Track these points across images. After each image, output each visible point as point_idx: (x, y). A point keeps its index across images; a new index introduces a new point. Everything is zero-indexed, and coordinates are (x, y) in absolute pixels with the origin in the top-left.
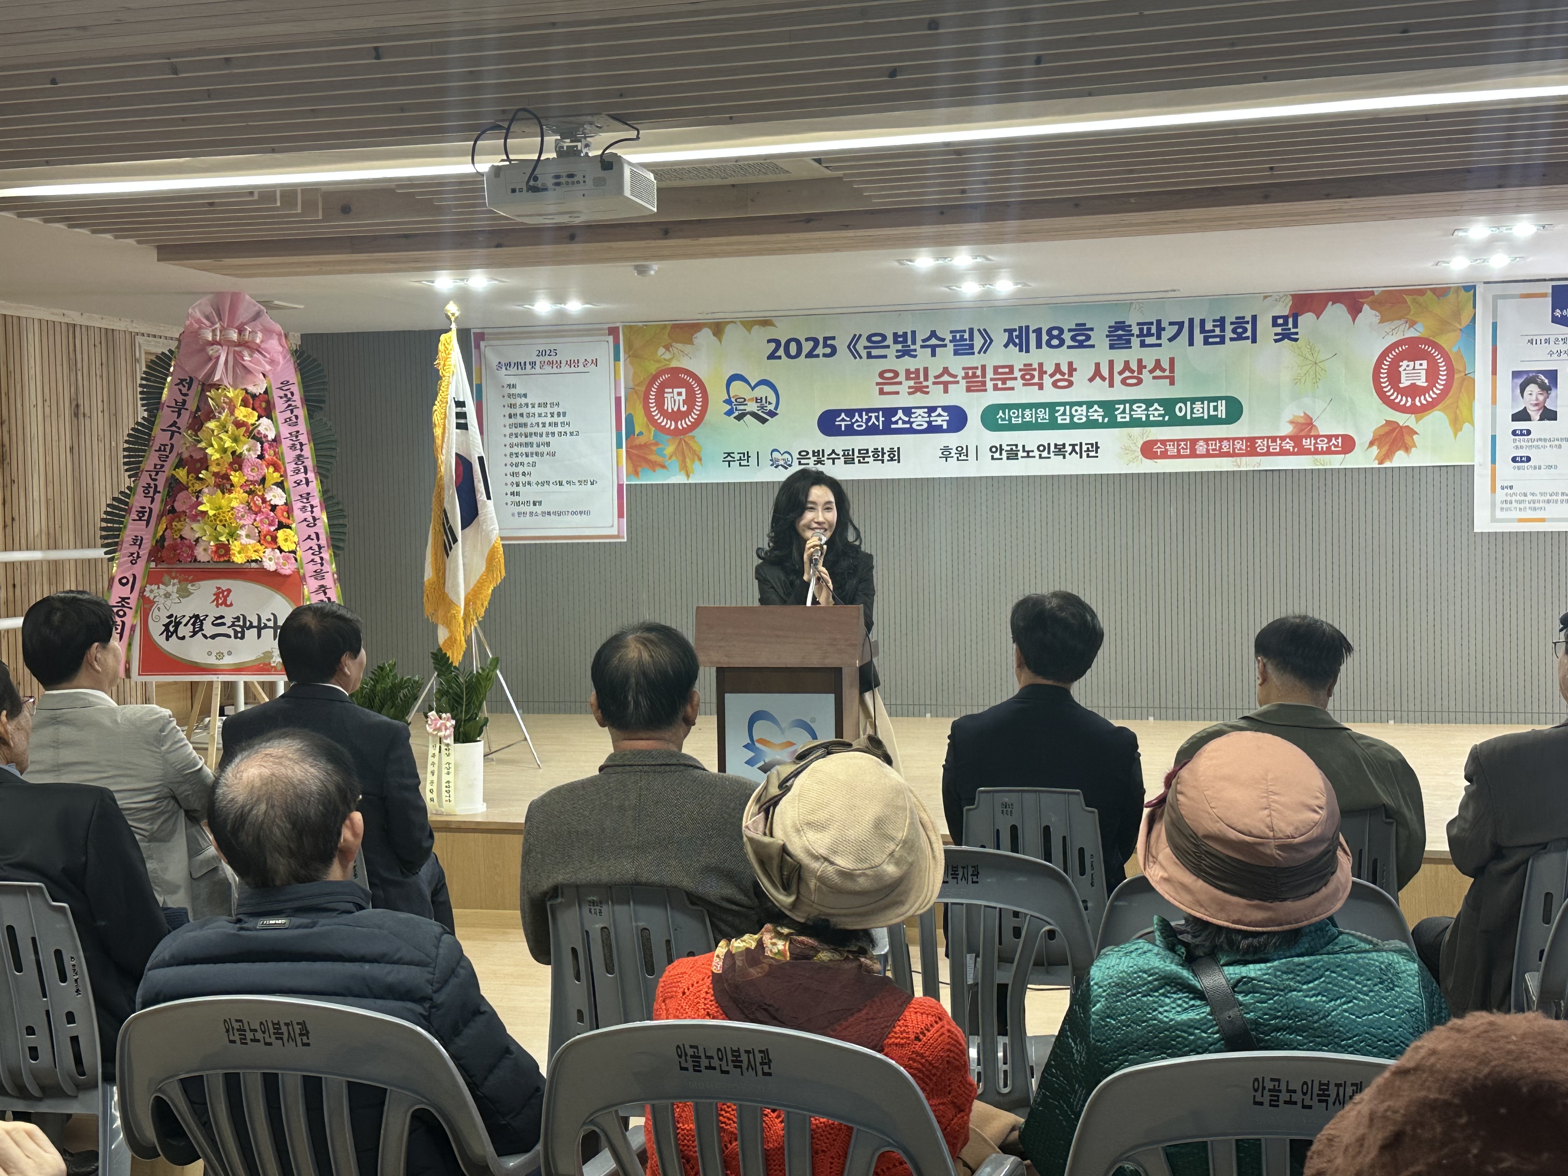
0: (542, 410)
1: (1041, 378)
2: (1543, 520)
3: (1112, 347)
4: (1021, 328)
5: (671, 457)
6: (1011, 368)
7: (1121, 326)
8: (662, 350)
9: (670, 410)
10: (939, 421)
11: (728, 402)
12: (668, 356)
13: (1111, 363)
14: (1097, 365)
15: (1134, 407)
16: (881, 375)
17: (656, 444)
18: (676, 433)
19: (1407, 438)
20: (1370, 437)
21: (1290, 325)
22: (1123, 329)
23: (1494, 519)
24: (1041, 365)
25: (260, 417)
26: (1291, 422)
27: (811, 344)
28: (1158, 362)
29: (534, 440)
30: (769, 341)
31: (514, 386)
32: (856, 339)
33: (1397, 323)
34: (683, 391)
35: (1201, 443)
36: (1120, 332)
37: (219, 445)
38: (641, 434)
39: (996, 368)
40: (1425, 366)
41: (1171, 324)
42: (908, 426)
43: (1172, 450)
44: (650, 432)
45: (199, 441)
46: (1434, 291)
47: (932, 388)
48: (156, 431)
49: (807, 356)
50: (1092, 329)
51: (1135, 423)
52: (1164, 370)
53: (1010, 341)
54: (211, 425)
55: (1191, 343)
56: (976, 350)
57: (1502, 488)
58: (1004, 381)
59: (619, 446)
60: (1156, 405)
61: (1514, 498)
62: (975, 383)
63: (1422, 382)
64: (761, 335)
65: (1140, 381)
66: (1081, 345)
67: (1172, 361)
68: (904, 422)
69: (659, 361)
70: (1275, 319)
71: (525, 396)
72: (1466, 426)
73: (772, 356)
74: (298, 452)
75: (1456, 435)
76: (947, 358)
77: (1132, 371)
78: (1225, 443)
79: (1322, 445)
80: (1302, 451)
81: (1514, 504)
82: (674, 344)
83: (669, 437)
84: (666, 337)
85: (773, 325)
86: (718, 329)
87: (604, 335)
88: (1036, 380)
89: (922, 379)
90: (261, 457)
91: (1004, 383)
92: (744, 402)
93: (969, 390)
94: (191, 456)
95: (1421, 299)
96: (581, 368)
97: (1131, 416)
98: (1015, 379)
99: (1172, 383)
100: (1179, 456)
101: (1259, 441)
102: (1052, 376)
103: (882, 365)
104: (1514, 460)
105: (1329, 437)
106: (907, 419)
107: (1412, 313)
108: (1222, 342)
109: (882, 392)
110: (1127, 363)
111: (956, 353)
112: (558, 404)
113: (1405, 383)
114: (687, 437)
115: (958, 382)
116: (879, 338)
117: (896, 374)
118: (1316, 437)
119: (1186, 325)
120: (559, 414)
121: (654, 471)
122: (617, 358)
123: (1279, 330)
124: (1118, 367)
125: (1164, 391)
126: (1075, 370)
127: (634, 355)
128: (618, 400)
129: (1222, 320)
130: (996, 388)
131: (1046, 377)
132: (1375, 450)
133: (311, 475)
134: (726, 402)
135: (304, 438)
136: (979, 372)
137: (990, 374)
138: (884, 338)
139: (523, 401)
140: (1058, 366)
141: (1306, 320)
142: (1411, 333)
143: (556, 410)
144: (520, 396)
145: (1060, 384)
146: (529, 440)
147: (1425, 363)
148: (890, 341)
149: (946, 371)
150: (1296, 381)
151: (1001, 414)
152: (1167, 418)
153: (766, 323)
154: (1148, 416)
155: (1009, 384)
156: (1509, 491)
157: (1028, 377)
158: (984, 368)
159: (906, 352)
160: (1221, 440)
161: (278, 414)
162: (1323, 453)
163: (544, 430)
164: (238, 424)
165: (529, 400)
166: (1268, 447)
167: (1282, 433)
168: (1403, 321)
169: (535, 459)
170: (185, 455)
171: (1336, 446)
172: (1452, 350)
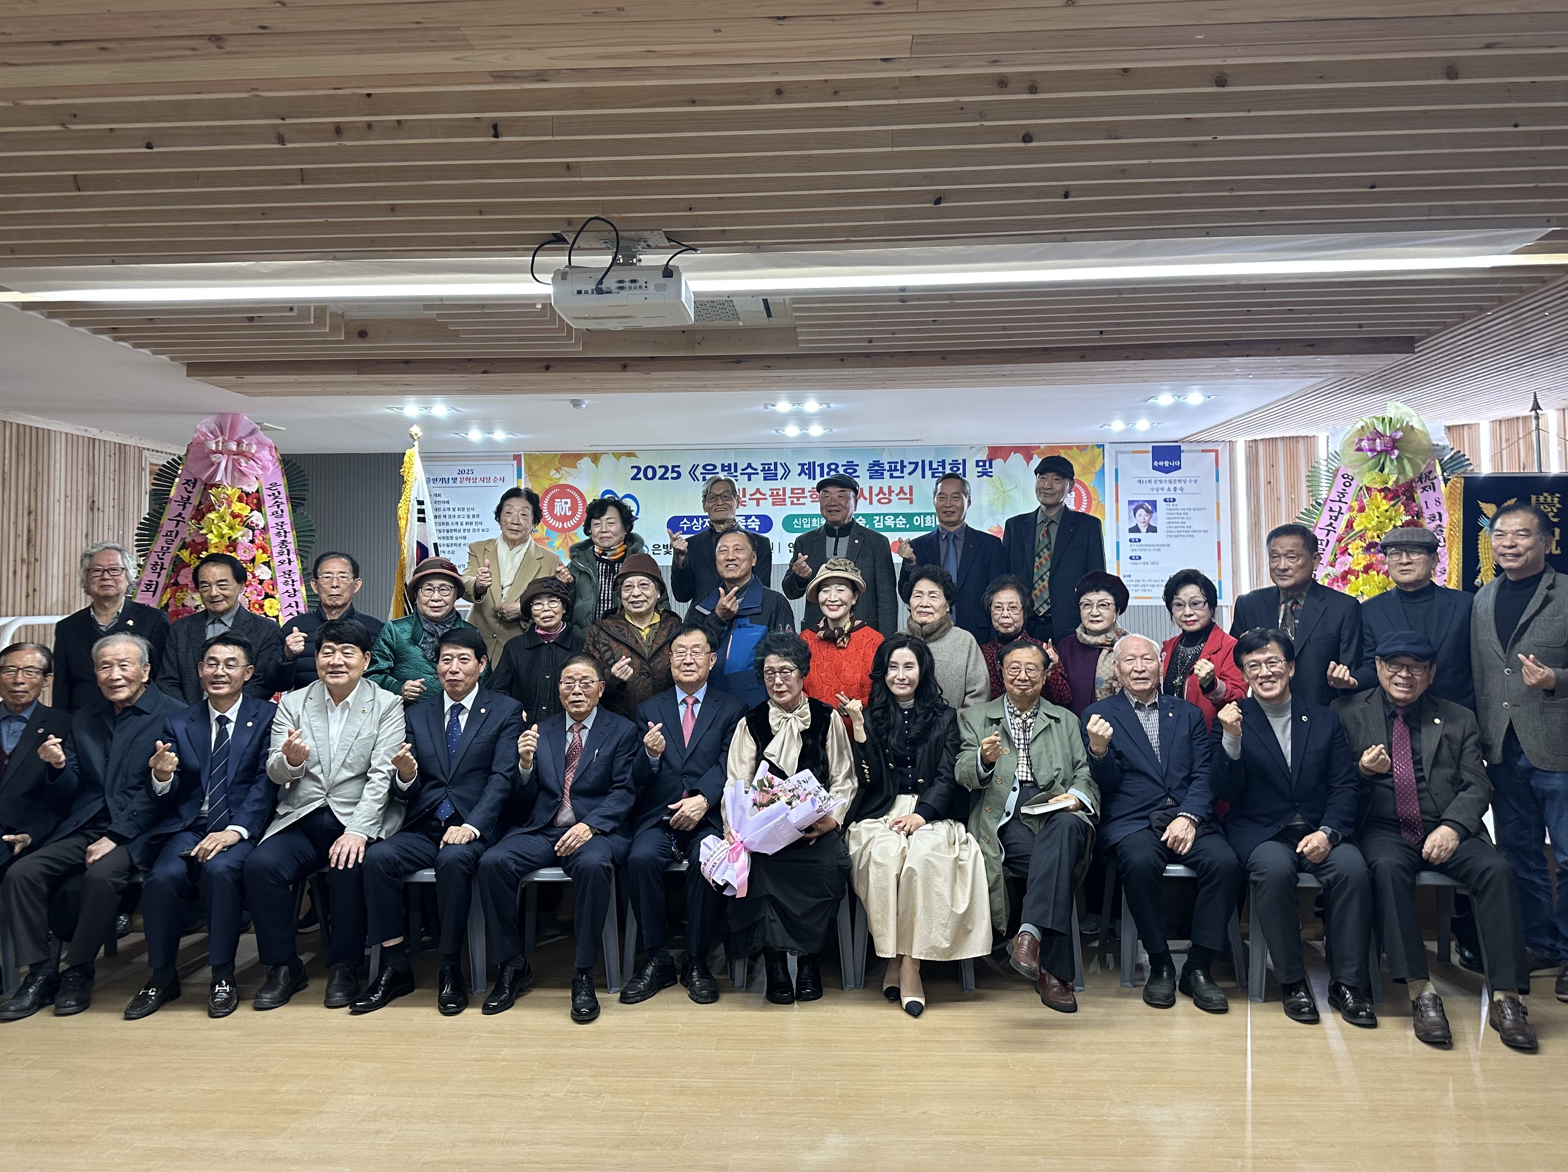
0: (461, 513)
2: (1150, 598)
3: (871, 477)
4: (809, 463)
6: (803, 490)
7: (877, 463)
8: (553, 472)
9: (558, 515)
12: (557, 476)
13: (871, 488)
15: (886, 518)
18: (563, 530)
21: (988, 466)
22: (878, 465)
25: (252, 510)
27: (663, 470)
28: (902, 488)
29: (454, 534)
30: (632, 467)
31: (440, 495)
32: (695, 467)
34: (569, 501)
37: (217, 531)
39: (793, 490)
41: (910, 463)
45: (201, 529)
46: (1078, 447)
48: (164, 520)
49: (660, 478)
50: (857, 465)
52: (906, 494)
53: (803, 471)
54: (212, 515)
55: (923, 477)
56: (779, 477)
60: (901, 517)
62: (778, 500)
64: (626, 463)
65: (890, 501)
67: (911, 488)
69: (550, 480)
70: (977, 462)
71: (448, 502)
73: (634, 478)
74: (283, 538)
76: (758, 481)
77: (885, 494)
82: (563, 468)
83: (558, 534)
84: (557, 462)
85: (636, 456)
86: (595, 458)
87: (509, 460)
90: (252, 542)
91: (798, 500)
93: (774, 504)
94: (193, 541)
95: (1069, 452)
96: (492, 483)
99: (911, 502)
104: (1131, 558)
110: (881, 488)
111: (765, 479)
112: (473, 509)
114: (570, 534)
115: (766, 499)
116: (712, 467)
119: (920, 464)
120: (474, 516)
122: (519, 476)
123: (980, 469)
124: (875, 491)
125: (906, 508)
129: (944, 462)
130: (792, 503)
133: (293, 557)
135: (288, 528)
136: (781, 492)
137: (788, 493)
138: (715, 467)
139: (446, 506)
141: (998, 463)
143: (471, 513)
144: (444, 502)
146: (450, 534)
147: (1073, 493)
149: (758, 491)
150: (992, 504)
151: (796, 521)
152: (908, 526)
153: (630, 454)
154: (895, 524)
155: (802, 501)
158: (784, 489)
161: (267, 509)
163: (462, 528)
164: (234, 516)
165: (451, 506)
169: (454, 548)
170: (188, 540)
172: (1090, 486)
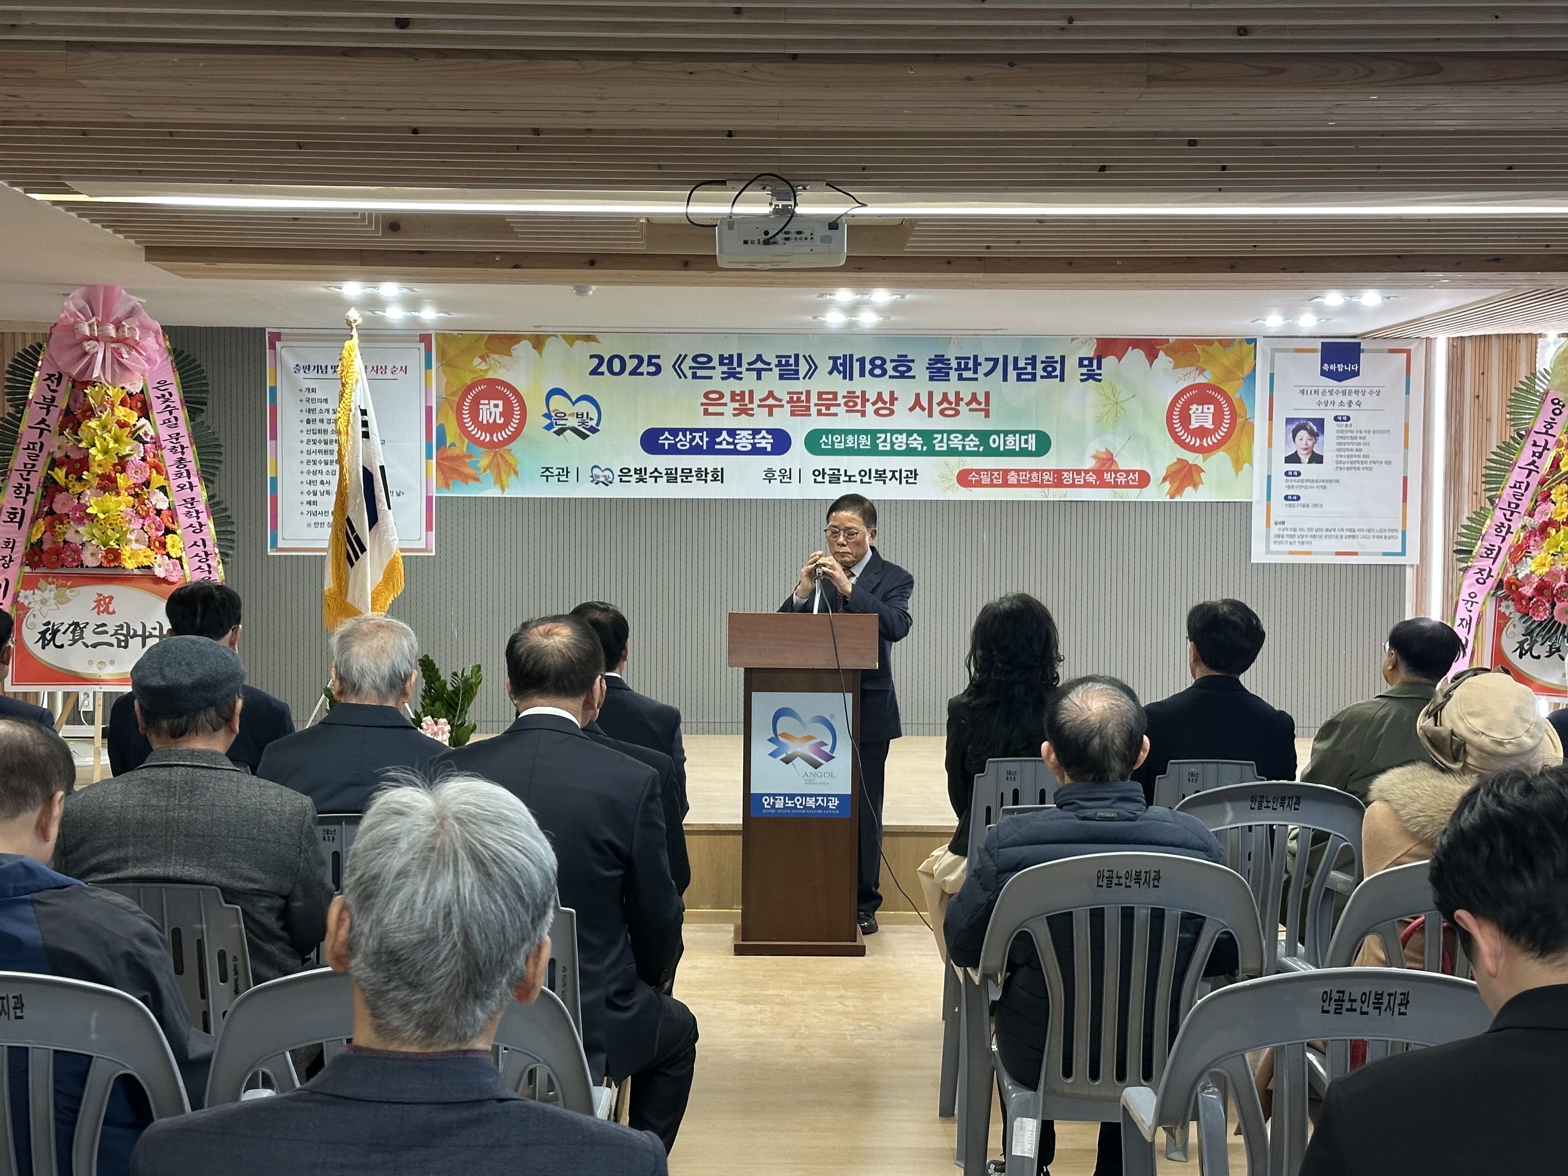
1: (863, 405)
2: (1309, 553)
3: (931, 379)
4: (845, 356)
5: (485, 470)
6: (835, 394)
7: (940, 359)
8: (477, 360)
9: (485, 422)
10: (764, 444)
11: (548, 416)
12: (484, 366)
13: (931, 394)
14: (918, 396)
15: (952, 437)
16: (706, 396)
17: (470, 456)
18: (491, 445)
19: (1195, 475)
20: (1163, 473)
21: (1095, 366)
22: (942, 362)
23: (1268, 552)
24: (864, 393)
25: (139, 418)
26: (1095, 457)
27: (635, 362)
28: (974, 395)
30: (592, 357)
31: (314, 390)
32: (681, 359)
33: (1189, 369)
34: (500, 403)
35: (1013, 473)
36: (939, 365)
37: (101, 445)
38: (453, 445)
39: (820, 394)
40: (1212, 410)
41: (987, 359)
42: (732, 447)
43: (986, 480)
44: (463, 443)
45: (80, 441)
46: (1220, 341)
47: (757, 411)
48: (23, 427)
49: (631, 373)
50: (913, 361)
51: (952, 452)
52: (979, 403)
53: (835, 368)
54: (93, 423)
55: (1005, 379)
56: (801, 374)
57: (1276, 523)
58: (828, 407)
59: (429, 456)
60: (972, 436)
61: (1286, 533)
62: (799, 407)
63: (1209, 425)
64: (583, 350)
65: (957, 413)
66: (902, 376)
67: (987, 395)
68: (728, 443)
69: (474, 372)
70: (1081, 360)
71: (326, 400)
72: (1246, 466)
73: (594, 372)
74: (180, 455)
75: (1237, 474)
76: (772, 381)
77: (950, 403)
78: (1035, 474)
79: (1122, 479)
80: (1104, 484)
81: (1286, 539)
82: (492, 356)
83: (483, 450)
84: (483, 347)
85: (597, 341)
86: (538, 342)
87: (416, 342)
88: (859, 407)
89: (747, 401)
90: (143, 459)
91: (828, 409)
92: (564, 416)
93: (793, 414)
94: (67, 456)
95: (1208, 348)
96: (389, 375)
97: (948, 445)
98: (839, 405)
99: (987, 415)
100: (992, 485)
101: (1065, 474)
102: (874, 404)
103: (708, 385)
104: (1286, 498)
105: (1128, 472)
106: (731, 440)
107: (1202, 360)
108: (1034, 379)
109: (706, 412)
110: (945, 395)
111: (781, 377)
113: (1194, 425)
114: (502, 450)
115: (782, 406)
116: (705, 359)
117: (722, 396)
118: (1116, 472)
119: (1001, 361)
121: (467, 483)
122: (428, 366)
123: (1084, 370)
124: (937, 398)
125: (978, 423)
126: (897, 399)
127: (447, 363)
128: (429, 410)
129: (1034, 358)
130: (819, 413)
131: (868, 405)
132: (1167, 485)
133: (195, 480)
134: (545, 415)
135: (185, 441)
136: (803, 398)
137: (814, 399)
138: (710, 359)
139: (324, 406)
140: (880, 394)
141: (1109, 362)
142: (1201, 380)
144: (320, 401)
145: (882, 412)
147: (1212, 407)
148: (715, 362)
149: (771, 394)
150: (1099, 419)
151: (824, 438)
152: (981, 449)
153: (589, 338)
154: (964, 446)
155: (833, 410)
156: (1282, 526)
157: (851, 404)
158: (808, 393)
159: (732, 374)
160: (1031, 471)
161: (156, 415)
162: (1121, 486)
164: (122, 425)
165: (330, 406)
166: (1074, 479)
167: (1087, 467)
168: (1194, 368)
170: (59, 455)
171: (1133, 481)
172: (1235, 396)
